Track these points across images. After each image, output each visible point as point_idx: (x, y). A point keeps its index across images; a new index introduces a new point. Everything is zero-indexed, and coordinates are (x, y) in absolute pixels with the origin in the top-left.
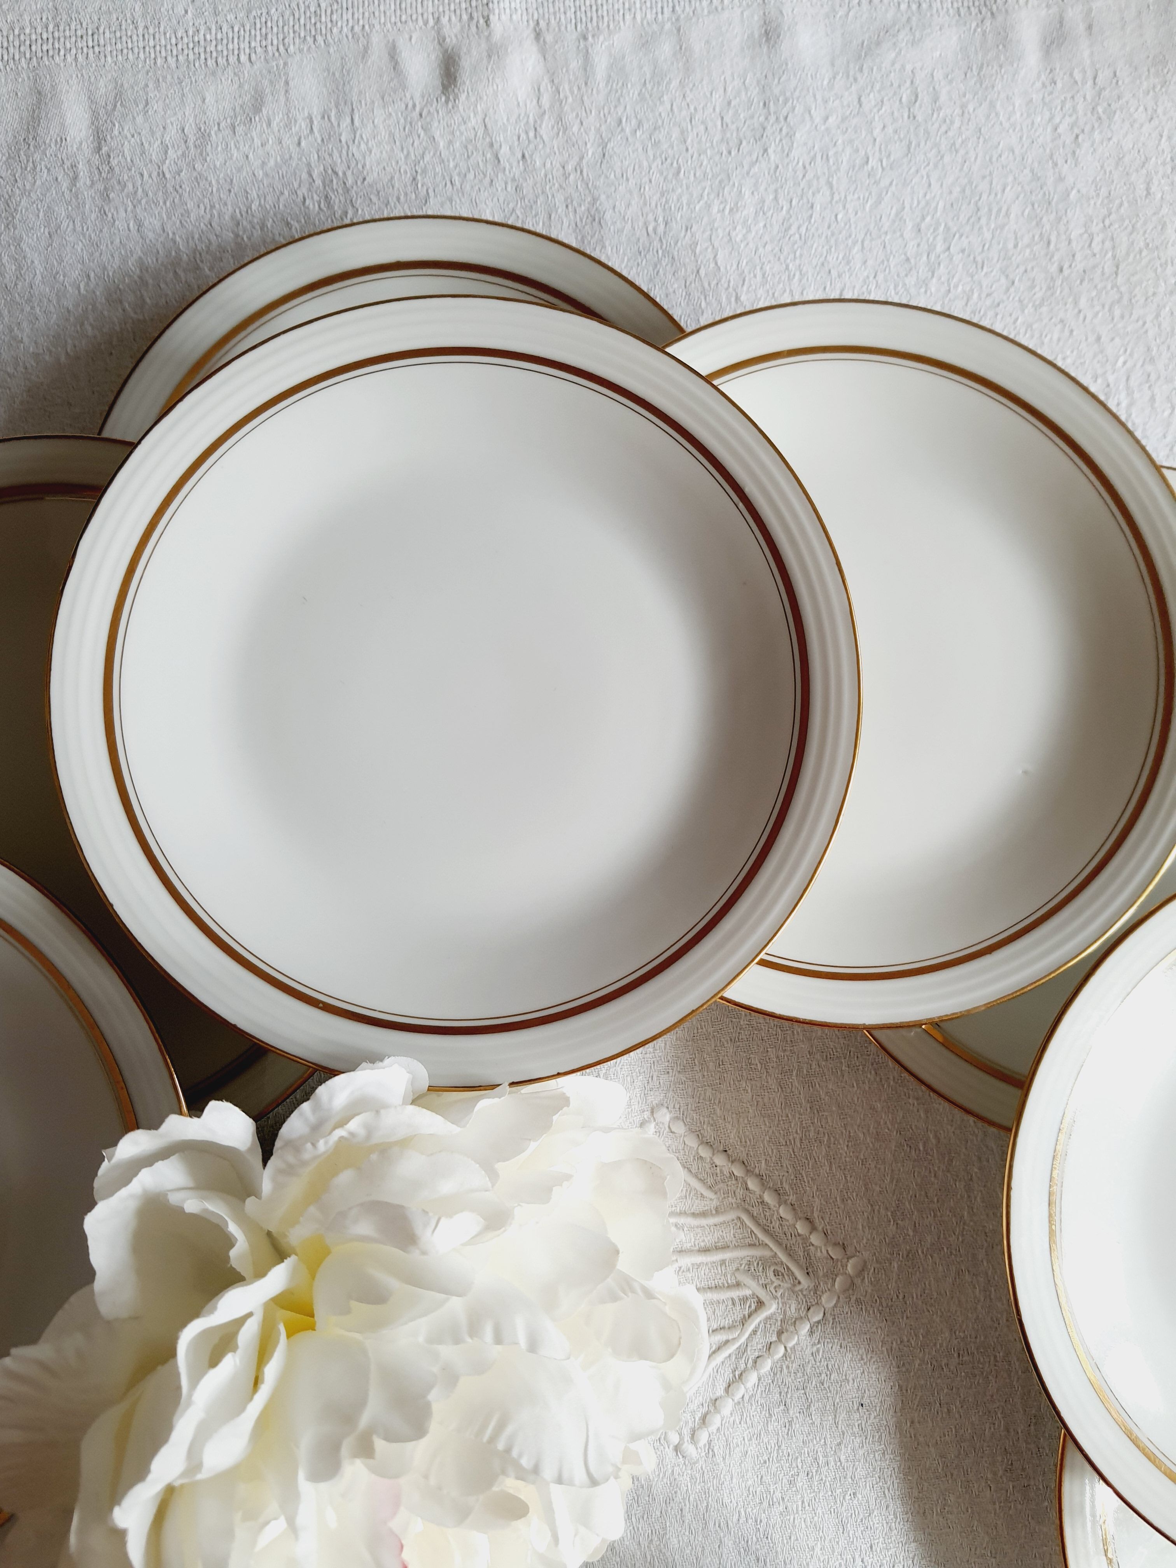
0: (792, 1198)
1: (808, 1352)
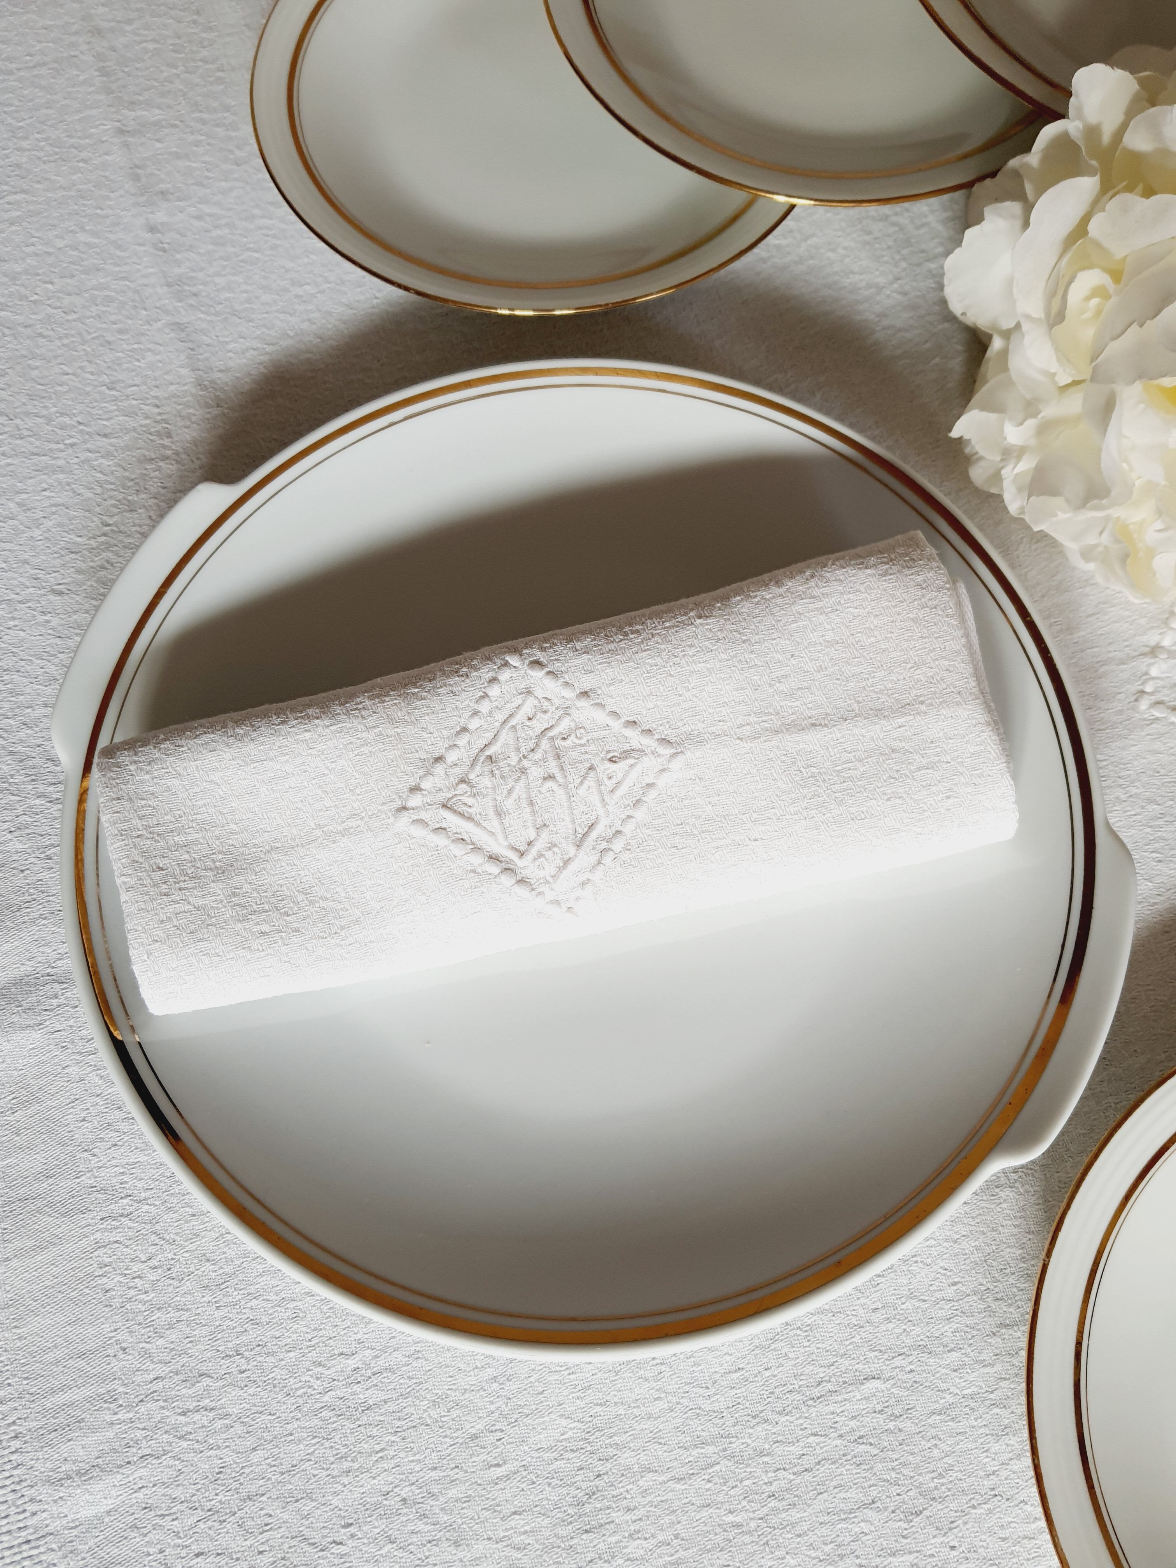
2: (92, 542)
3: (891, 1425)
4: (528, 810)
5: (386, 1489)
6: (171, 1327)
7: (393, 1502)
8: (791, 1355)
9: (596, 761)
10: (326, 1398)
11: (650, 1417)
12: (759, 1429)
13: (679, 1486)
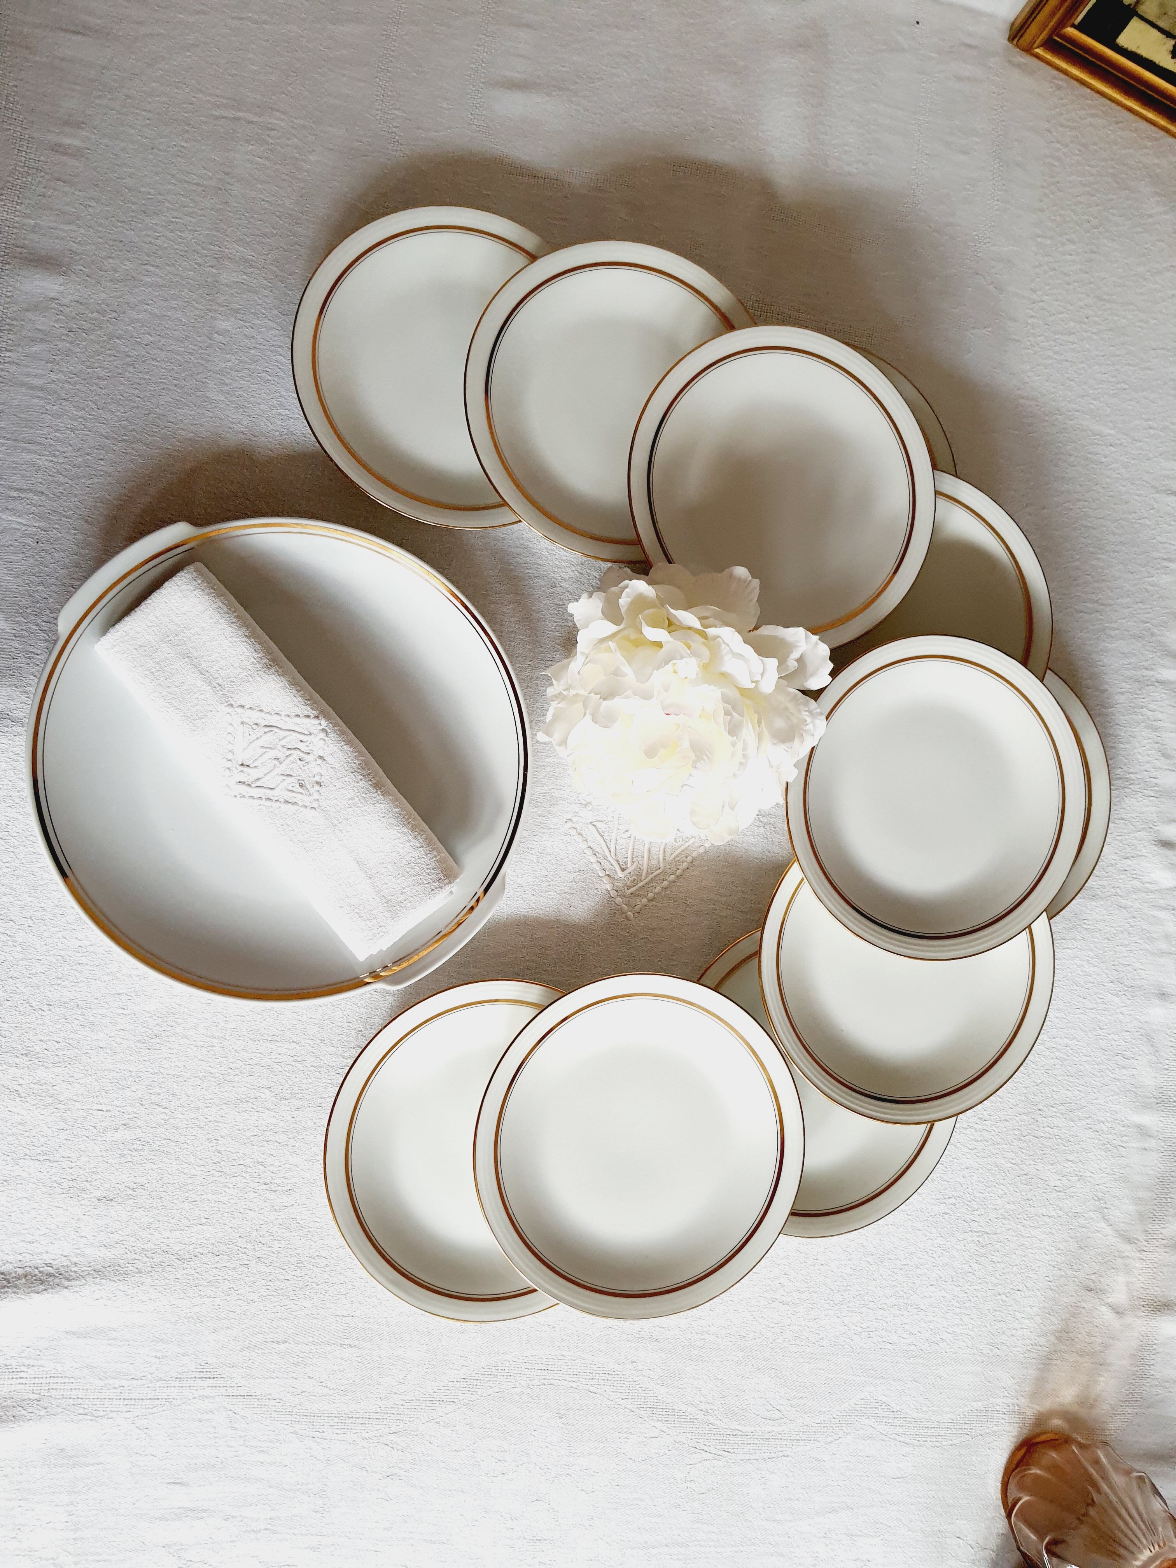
0: (663, 894)
1: (599, 887)
3: (293, 1063)
5: (72, 998)
7: (73, 1004)
8: (267, 1020)
10: (62, 952)
11: (196, 1018)
12: (239, 1042)
13: (195, 1049)
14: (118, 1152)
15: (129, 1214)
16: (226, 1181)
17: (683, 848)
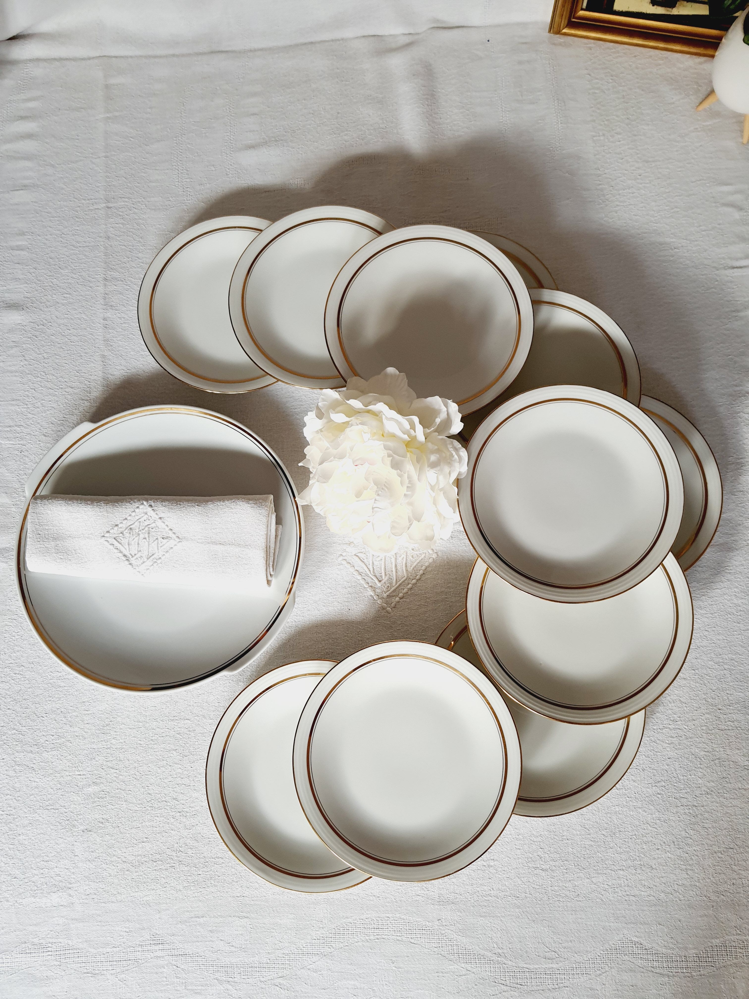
0: (409, 593)
1: (366, 594)
2: (59, 422)
3: (188, 733)
4: (137, 545)
5: (58, 707)
6: (18, 651)
7: (59, 711)
9: (159, 537)
10: (51, 681)
11: (129, 711)
12: (155, 722)
13: (130, 730)
14: (91, 800)
15: (101, 838)
16: (156, 812)
17: (418, 561)
